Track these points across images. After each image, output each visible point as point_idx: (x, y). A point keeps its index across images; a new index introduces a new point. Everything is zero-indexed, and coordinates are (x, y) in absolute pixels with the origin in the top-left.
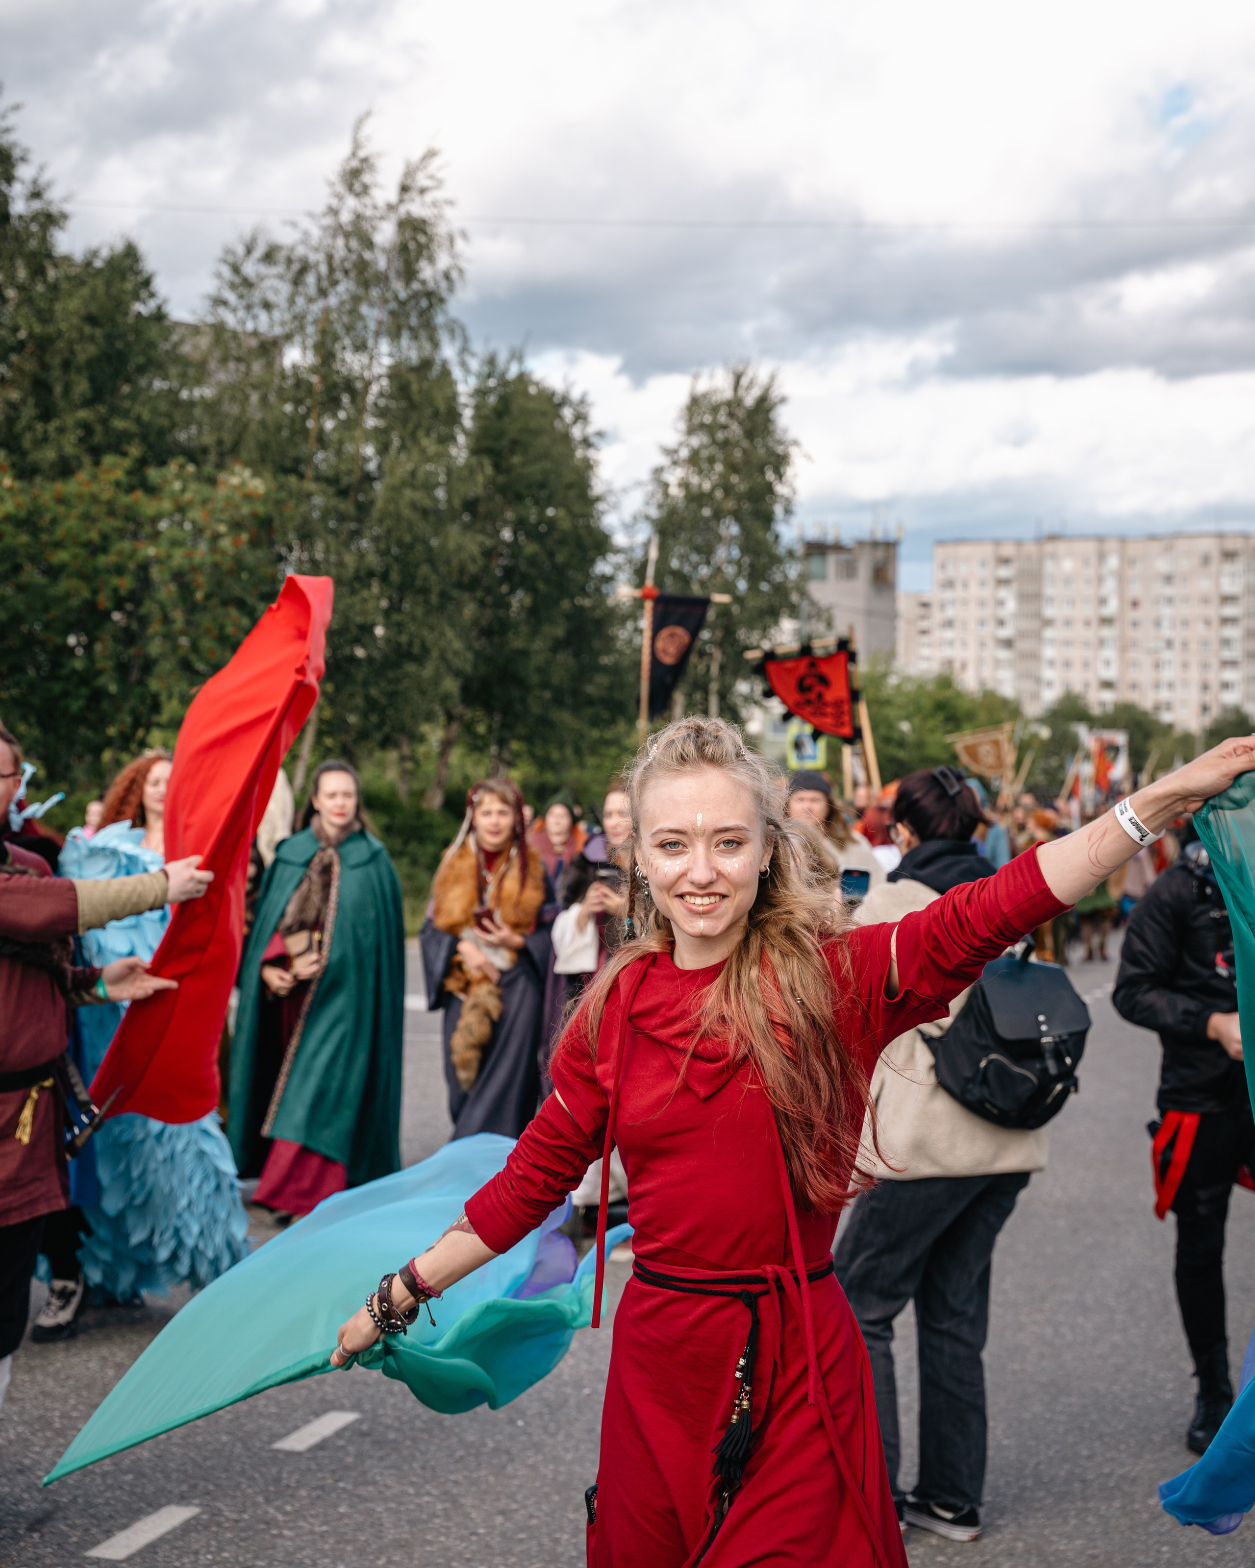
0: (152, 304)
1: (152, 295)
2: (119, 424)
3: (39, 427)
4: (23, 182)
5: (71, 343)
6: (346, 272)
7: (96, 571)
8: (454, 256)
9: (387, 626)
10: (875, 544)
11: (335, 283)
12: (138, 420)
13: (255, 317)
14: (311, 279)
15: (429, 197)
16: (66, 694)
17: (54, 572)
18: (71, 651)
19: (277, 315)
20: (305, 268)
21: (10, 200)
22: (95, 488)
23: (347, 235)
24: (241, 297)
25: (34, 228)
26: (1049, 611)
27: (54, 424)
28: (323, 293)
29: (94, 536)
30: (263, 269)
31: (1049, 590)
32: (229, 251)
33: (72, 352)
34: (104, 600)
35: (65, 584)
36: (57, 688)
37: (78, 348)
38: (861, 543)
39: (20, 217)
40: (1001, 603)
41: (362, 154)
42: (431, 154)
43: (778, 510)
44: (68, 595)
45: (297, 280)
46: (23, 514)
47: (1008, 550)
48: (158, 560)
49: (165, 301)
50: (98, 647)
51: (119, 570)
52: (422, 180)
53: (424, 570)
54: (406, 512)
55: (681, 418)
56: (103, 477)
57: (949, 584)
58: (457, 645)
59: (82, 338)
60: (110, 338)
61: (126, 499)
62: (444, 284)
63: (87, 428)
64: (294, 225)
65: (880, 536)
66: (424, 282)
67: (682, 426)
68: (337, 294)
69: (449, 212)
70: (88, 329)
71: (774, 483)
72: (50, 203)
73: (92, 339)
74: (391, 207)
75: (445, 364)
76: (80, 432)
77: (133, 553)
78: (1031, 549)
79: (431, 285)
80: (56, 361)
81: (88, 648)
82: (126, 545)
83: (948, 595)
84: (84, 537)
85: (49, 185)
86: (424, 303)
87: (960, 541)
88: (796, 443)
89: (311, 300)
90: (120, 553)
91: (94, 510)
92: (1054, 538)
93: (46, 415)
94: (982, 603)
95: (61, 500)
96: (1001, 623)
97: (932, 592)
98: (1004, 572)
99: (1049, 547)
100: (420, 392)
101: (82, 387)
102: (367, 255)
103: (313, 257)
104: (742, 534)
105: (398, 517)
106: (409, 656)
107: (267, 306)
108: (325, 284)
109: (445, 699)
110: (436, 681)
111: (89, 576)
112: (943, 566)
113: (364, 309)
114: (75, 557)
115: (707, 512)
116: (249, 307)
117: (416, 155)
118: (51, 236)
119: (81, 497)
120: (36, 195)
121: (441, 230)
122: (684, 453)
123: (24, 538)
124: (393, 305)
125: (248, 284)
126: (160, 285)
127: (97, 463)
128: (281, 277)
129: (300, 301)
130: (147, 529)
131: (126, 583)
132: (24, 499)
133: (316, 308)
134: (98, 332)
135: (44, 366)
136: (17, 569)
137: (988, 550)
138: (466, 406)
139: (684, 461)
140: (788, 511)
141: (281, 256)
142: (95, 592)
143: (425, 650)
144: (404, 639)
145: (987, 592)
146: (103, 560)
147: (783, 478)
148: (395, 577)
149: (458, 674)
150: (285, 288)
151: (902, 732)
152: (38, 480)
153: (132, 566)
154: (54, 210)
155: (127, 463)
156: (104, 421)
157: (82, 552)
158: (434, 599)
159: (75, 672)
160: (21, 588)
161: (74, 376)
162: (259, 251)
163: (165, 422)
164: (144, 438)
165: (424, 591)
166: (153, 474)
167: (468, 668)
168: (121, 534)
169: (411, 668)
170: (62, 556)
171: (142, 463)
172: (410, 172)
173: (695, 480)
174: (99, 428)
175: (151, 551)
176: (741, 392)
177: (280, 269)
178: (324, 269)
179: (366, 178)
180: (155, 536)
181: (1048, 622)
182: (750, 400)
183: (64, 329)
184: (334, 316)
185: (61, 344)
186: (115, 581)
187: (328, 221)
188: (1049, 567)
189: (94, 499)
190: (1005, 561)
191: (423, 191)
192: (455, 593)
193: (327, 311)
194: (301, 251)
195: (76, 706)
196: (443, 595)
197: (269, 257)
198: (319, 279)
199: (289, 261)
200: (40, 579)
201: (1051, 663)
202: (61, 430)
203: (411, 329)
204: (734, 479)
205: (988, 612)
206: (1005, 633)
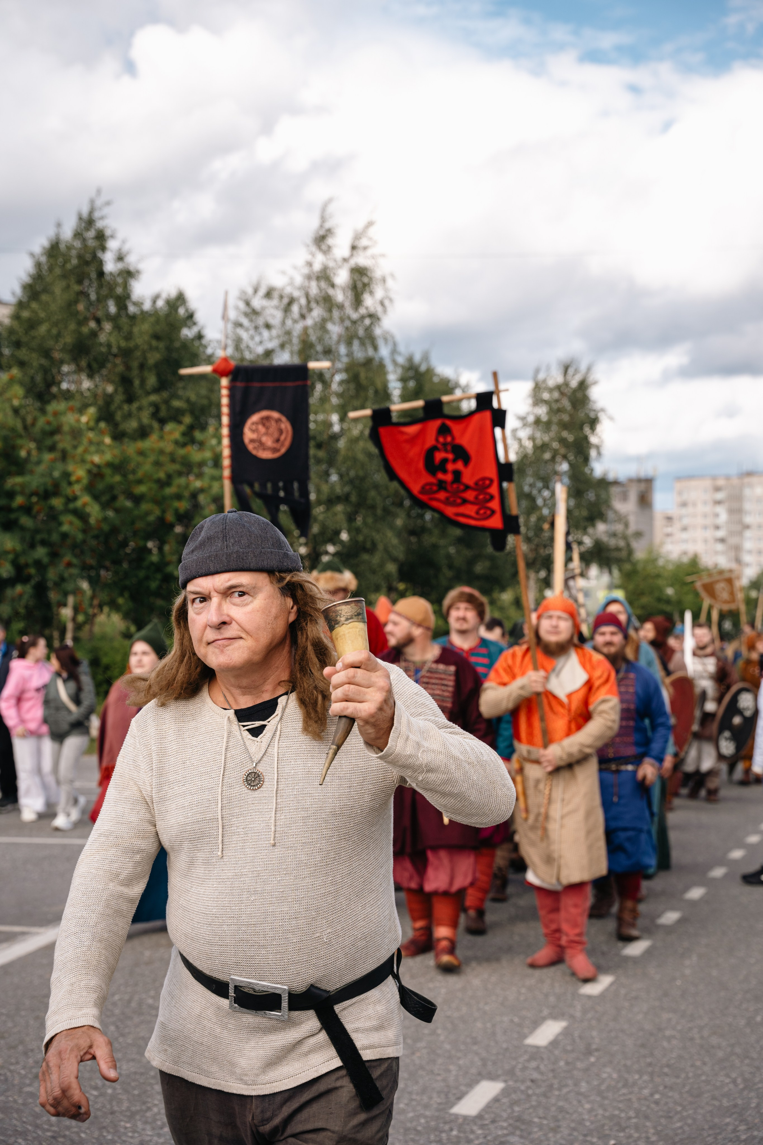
0: (195, 330)
1: (195, 324)
2: (177, 403)
3: (126, 407)
4: (112, 251)
5: (144, 352)
6: (317, 302)
7: (164, 498)
8: (386, 290)
9: (349, 532)
10: (639, 480)
11: (310, 310)
12: (188, 401)
13: (260, 334)
14: (295, 308)
15: (369, 252)
16: (147, 578)
17: (137, 500)
18: (150, 551)
19: (274, 332)
20: (292, 301)
21: (104, 263)
22: (162, 445)
23: (318, 279)
24: (251, 321)
25: (120, 280)
26: (748, 519)
27: (135, 405)
28: (303, 317)
29: (162, 475)
30: (265, 303)
31: (747, 506)
32: (244, 292)
33: (145, 358)
34: (170, 517)
35: (145, 506)
36: (142, 574)
37: (149, 355)
38: (631, 480)
39: (111, 274)
40: (717, 515)
41: (327, 225)
42: (370, 224)
43: (593, 453)
44: (147, 513)
45: (287, 309)
46: (117, 461)
47: (721, 482)
48: (202, 490)
49: (202, 328)
50: (167, 548)
51: (179, 497)
52: (364, 242)
53: (373, 493)
54: (361, 456)
55: (530, 396)
56: (166, 437)
57: (684, 504)
58: (395, 541)
59: (151, 348)
60: (169, 349)
61: (182, 452)
62: (379, 309)
63: (156, 407)
64: (283, 273)
65: (642, 474)
66: (367, 308)
67: (530, 401)
68: (312, 317)
69: (381, 261)
70: (154, 343)
71: (589, 436)
72: (128, 264)
73: (157, 349)
74: (345, 260)
75: (381, 360)
76: (151, 409)
77: (187, 486)
78: (735, 481)
79: (372, 310)
80: (135, 364)
81: (160, 549)
82: (182, 481)
83: (684, 511)
84: (156, 476)
85: (128, 253)
86: (367, 322)
87: (690, 477)
88: (603, 410)
89: (295, 321)
90: (179, 486)
91: (163, 459)
92: (750, 474)
93: (130, 399)
94: (705, 516)
95: (141, 453)
96: (717, 527)
97: (673, 510)
98: (720, 496)
99: (747, 480)
100: (366, 378)
101: (152, 380)
102: (331, 292)
103: (296, 294)
104: (570, 470)
105: (355, 459)
106: (365, 550)
107: (268, 326)
108: (305, 311)
109: (388, 577)
110: (382, 565)
111: (160, 502)
112: (680, 493)
113: (330, 326)
114: (150, 489)
115: (547, 456)
116: (256, 328)
117: (360, 225)
118: (130, 285)
119: (152, 450)
120: (120, 258)
121: (378, 274)
122: (531, 419)
123: (118, 478)
124: (348, 323)
125: (255, 313)
126: (199, 317)
127: (161, 429)
128: (277, 308)
129: (289, 323)
130: (196, 470)
131: (183, 506)
132: (117, 452)
133: (298, 327)
134: (161, 345)
135: (128, 368)
136: (114, 498)
137: (708, 483)
138: (395, 388)
139: (530, 424)
140: (599, 454)
141: (276, 295)
142: (164, 512)
143: (374, 545)
144: (361, 538)
145: (708, 509)
146: (169, 491)
147: (595, 432)
148: (353, 498)
149: (394, 560)
150: (279, 315)
151: (668, 596)
152: (126, 440)
153: (186, 494)
154: (132, 269)
155: (182, 428)
156: (167, 402)
157: (155, 486)
158: (379, 512)
159: (152, 564)
160: (117, 511)
161: (146, 374)
162: (262, 291)
163: (205, 402)
164: (192, 412)
165: (373, 507)
166: (198, 435)
167: (401, 556)
168: (180, 474)
169: (365, 557)
170: (142, 489)
171: (191, 428)
172: (358, 237)
173: (538, 435)
174: (163, 408)
175: (198, 484)
176: (569, 377)
177: (275, 302)
178: (303, 301)
179: (330, 241)
180: (200, 476)
181: (747, 527)
182: (574, 383)
183: (139, 344)
184: (311, 331)
185: (138, 354)
186: (176, 504)
187: (306, 271)
188: (747, 492)
189: (161, 452)
190: (717, 489)
191: (365, 248)
192: (393, 509)
193: (306, 329)
194: (288, 290)
195: (154, 585)
196: (386, 510)
197: (268, 295)
198: (301, 307)
199: (281, 297)
200: (129, 504)
201: (750, 552)
202: (140, 409)
203: (359, 338)
204: (565, 434)
205: (709, 521)
206: (721, 534)
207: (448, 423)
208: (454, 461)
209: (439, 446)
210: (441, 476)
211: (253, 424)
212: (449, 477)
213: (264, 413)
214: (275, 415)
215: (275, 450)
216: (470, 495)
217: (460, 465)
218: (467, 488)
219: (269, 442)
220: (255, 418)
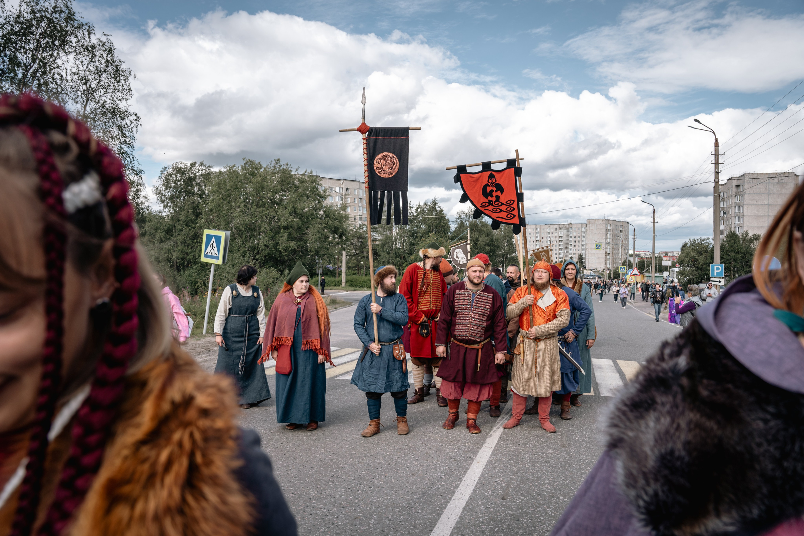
207: (493, 173)
208: (496, 191)
209: (489, 184)
210: (490, 198)
211: (378, 159)
212: (494, 199)
213: (385, 154)
214: (391, 154)
215: (390, 173)
216: (504, 208)
217: (499, 193)
218: (502, 204)
219: (386, 169)
220: (380, 156)
